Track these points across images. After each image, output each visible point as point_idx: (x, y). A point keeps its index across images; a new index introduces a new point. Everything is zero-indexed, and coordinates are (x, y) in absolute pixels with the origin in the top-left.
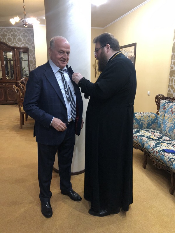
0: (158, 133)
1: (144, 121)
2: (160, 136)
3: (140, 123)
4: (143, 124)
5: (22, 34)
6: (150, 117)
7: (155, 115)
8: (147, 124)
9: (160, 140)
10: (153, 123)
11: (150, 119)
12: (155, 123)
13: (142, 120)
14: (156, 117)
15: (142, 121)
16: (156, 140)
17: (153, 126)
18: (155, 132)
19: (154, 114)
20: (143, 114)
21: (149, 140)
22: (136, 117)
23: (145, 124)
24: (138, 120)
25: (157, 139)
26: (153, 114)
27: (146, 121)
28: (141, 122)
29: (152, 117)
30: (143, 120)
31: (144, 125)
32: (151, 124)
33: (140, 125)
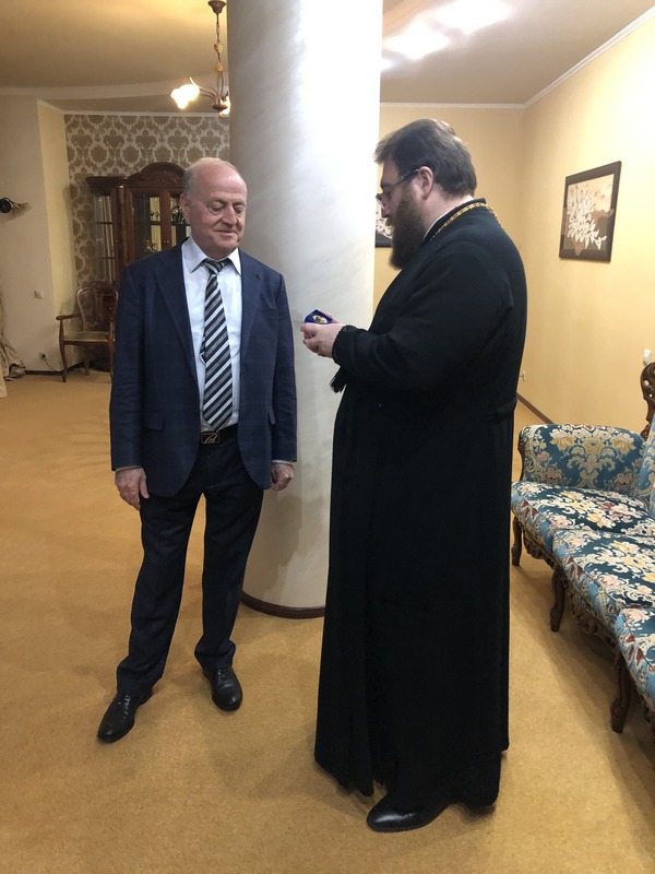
0: (629, 506)
1: (584, 457)
2: (632, 517)
3: (569, 465)
4: (582, 469)
6: (610, 444)
7: (632, 440)
8: (598, 470)
9: (623, 530)
10: (620, 468)
11: (611, 453)
12: (631, 467)
13: (578, 455)
14: (634, 448)
15: (574, 459)
16: (605, 529)
17: (620, 478)
18: (617, 502)
19: (632, 436)
20: (584, 432)
21: (577, 527)
22: (552, 442)
23: (589, 471)
24: (561, 453)
25: (610, 524)
26: (626, 436)
27: (593, 458)
28: (570, 461)
29: (619, 446)
30: (582, 453)
31: (582, 474)
32: (614, 473)
33: (566, 472)
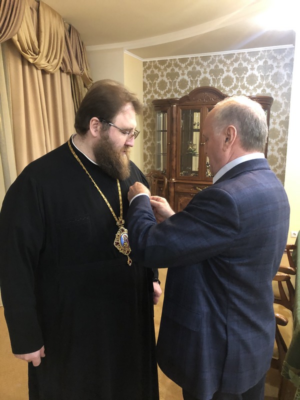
5: (261, 63)
